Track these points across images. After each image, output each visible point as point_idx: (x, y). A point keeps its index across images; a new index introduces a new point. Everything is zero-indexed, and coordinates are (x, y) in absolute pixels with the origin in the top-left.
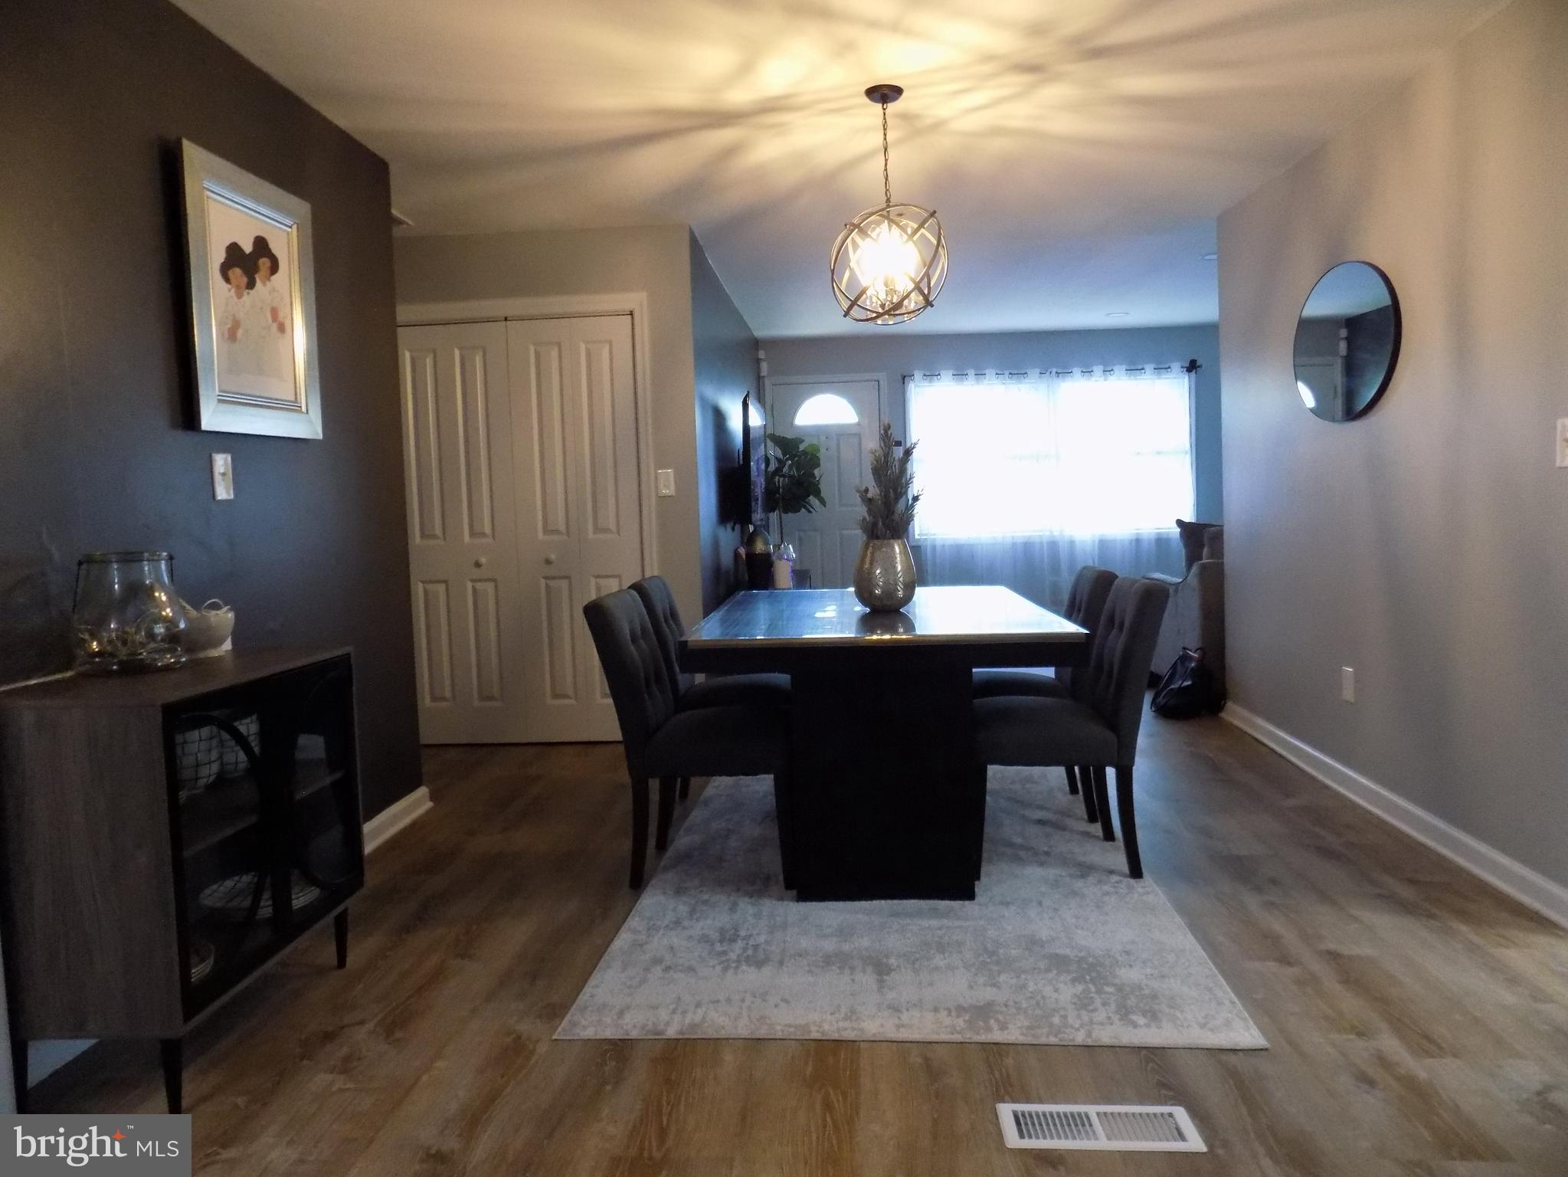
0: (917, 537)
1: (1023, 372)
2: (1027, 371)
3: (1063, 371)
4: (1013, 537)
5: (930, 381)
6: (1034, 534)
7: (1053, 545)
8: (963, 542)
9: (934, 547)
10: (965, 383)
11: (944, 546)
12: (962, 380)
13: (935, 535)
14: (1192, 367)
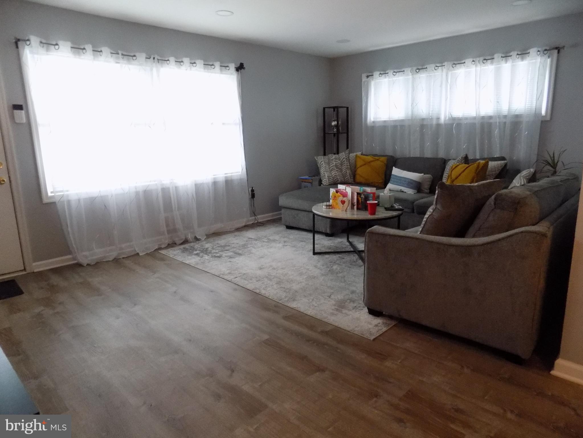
0: (50, 194)
1: (132, 54)
2: (137, 54)
3: (162, 60)
4: (136, 188)
5: (48, 50)
6: (151, 183)
7: (165, 191)
8: (95, 195)
9: (69, 202)
10: (83, 57)
11: (79, 200)
12: (79, 54)
13: (67, 191)
14: (240, 68)
